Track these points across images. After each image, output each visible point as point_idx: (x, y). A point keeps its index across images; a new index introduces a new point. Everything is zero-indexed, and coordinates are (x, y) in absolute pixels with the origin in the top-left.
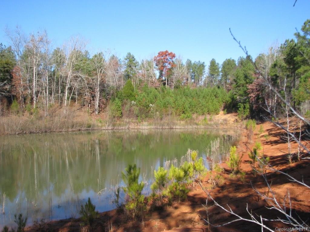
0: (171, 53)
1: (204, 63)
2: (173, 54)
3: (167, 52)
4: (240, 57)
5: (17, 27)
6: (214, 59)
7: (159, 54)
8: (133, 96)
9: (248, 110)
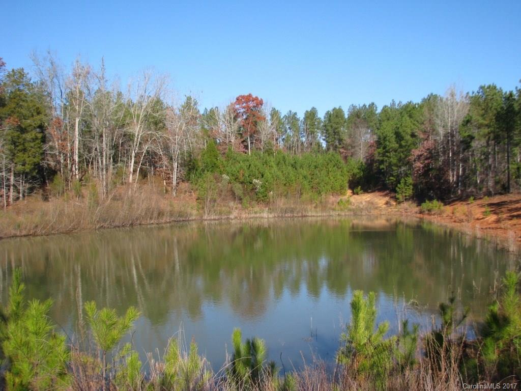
0: (257, 99)
1: (295, 114)
2: (259, 99)
3: (250, 95)
4: (353, 105)
5: (49, 53)
6: (315, 107)
7: (238, 99)
8: (217, 167)
9: (411, 187)
